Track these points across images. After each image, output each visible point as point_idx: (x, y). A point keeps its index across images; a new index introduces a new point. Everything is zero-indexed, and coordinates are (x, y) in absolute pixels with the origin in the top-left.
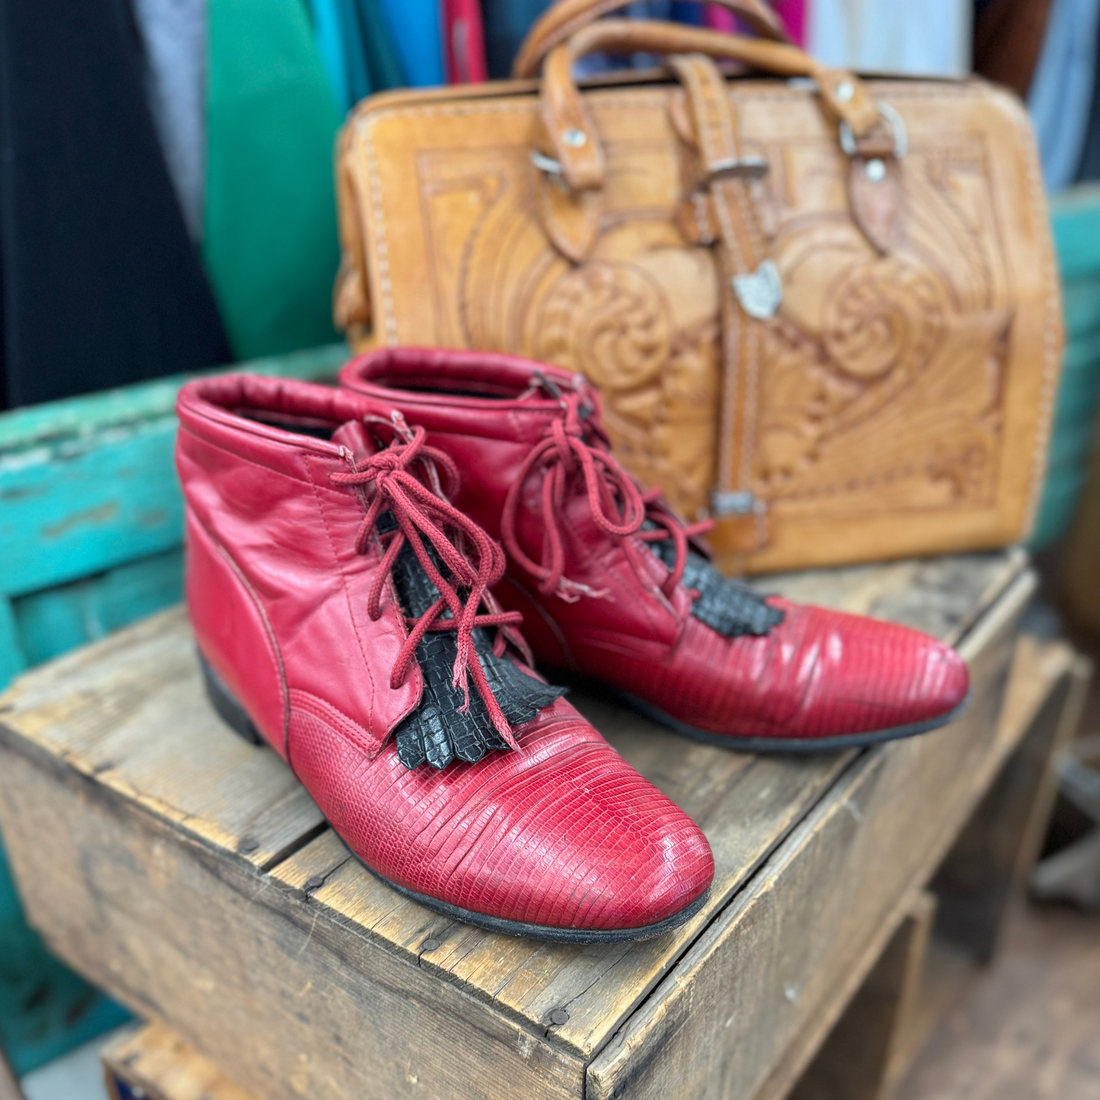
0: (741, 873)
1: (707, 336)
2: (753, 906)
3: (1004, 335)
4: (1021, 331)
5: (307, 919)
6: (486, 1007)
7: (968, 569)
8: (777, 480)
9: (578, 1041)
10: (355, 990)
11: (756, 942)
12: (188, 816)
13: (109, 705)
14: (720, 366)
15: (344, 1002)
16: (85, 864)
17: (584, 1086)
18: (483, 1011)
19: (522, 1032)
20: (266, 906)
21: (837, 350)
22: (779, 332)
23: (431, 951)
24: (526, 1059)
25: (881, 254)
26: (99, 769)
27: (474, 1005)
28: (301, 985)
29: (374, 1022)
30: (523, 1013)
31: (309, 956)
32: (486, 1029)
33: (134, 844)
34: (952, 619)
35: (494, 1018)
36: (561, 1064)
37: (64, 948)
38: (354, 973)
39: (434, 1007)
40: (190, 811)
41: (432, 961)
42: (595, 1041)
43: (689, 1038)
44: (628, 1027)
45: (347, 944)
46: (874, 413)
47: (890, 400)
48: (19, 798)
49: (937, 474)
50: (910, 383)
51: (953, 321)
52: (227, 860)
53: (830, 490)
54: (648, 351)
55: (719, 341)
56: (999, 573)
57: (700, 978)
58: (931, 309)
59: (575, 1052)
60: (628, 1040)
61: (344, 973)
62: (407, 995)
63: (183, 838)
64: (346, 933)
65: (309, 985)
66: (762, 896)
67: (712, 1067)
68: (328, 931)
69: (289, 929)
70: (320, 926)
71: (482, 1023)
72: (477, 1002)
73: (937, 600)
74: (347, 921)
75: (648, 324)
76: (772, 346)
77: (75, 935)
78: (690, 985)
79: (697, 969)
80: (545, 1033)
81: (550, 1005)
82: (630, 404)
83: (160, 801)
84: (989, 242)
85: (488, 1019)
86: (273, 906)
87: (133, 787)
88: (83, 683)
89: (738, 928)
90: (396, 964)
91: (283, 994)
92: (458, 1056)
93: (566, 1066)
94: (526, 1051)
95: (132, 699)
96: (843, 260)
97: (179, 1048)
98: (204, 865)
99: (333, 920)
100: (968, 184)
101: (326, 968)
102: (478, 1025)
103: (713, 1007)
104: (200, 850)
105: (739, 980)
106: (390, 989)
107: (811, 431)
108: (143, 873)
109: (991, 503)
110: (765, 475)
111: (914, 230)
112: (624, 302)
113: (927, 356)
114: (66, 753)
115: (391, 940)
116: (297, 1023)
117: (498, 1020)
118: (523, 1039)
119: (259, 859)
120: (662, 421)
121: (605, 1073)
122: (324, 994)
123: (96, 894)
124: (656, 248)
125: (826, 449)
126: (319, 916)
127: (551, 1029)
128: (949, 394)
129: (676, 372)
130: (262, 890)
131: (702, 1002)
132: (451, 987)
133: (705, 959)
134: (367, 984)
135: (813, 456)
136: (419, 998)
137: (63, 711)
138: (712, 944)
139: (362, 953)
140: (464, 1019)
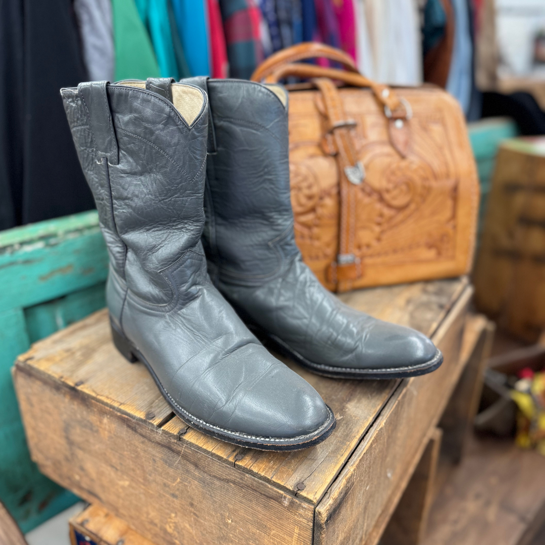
0: (371, 419)
1: (334, 191)
2: (377, 434)
3: (455, 190)
4: (462, 188)
5: (179, 449)
6: (267, 484)
7: (445, 286)
8: (364, 250)
9: (311, 497)
10: (202, 481)
11: (378, 450)
12: (121, 404)
13: (78, 355)
14: (339, 203)
15: (196, 487)
16: (67, 429)
17: (314, 517)
18: (266, 486)
19: (284, 495)
20: (159, 444)
21: (387, 196)
22: (363, 190)
23: (240, 460)
24: (286, 507)
25: (403, 157)
26: (77, 385)
27: (261, 484)
28: (174, 480)
29: (211, 496)
30: (285, 485)
31: (180, 466)
32: (267, 494)
33: (93, 418)
34: (441, 307)
35: (271, 489)
36: (303, 508)
37: (50, 471)
38: (202, 472)
39: (241, 486)
40: (122, 402)
41: (241, 464)
42: (318, 496)
43: (354, 495)
44: (331, 490)
45: (199, 459)
46: (403, 222)
47: (409, 216)
48: (34, 400)
49: (430, 246)
50: (417, 209)
51: (434, 184)
52: (141, 423)
53: (386, 253)
54: (310, 197)
55: (339, 193)
56: (457, 287)
57: (358, 467)
58: (425, 179)
59: (310, 502)
60: (331, 495)
61: (197, 473)
62: (228, 481)
63: (119, 414)
64: (199, 454)
65: (179, 480)
66: (380, 429)
67: (361, 509)
68: (190, 453)
69: (170, 454)
70: (186, 451)
71: (265, 492)
72: (263, 482)
73: (434, 299)
74: (199, 448)
75: (310, 187)
76: (360, 195)
77: (57, 464)
78: (354, 470)
79: (357, 463)
80: (295, 494)
81: (296, 482)
82: (304, 219)
83: (107, 398)
84: (447, 152)
85: (268, 489)
86: (163, 443)
87: (94, 391)
88: (65, 346)
89: (371, 445)
90: (223, 467)
91: (165, 485)
92: (252, 508)
93: (305, 508)
94: (286, 503)
95: (88, 352)
96: (387, 160)
97: (107, 515)
98: (129, 426)
99: (192, 448)
100: (436, 129)
101: (188, 471)
102: (263, 493)
103: (362, 481)
104: (127, 419)
105: (372, 468)
106: (220, 479)
107: (377, 229)
108: (97, 431)
109: (453, 258)
110: (359, 247)
111: (416, 148)
112: (300, 178)
113: (424, 198)
114: (62, 377)
115: (221, 455)
116: (171, 498)
117: (273, 490)
118: (285, 497)
119: (156, 422)
120: (317, 226)
121: (324, 510)
122: (186, 484)
123: (71, 443)
124: (312, 157)
125: (384, 237)
126: (186, 446)
127: (298, 492)
128: (434, 213)
129: (322, 206)
130: (158, 436)
131: (358, 478)
132: (250, 476)
133: (360, 458)
134: (208, 477)
135: (379, 239)
136: (234, 483)
137: (58, 359)
138: (362, 451)
139: (206, 463)
140: (256, 490)
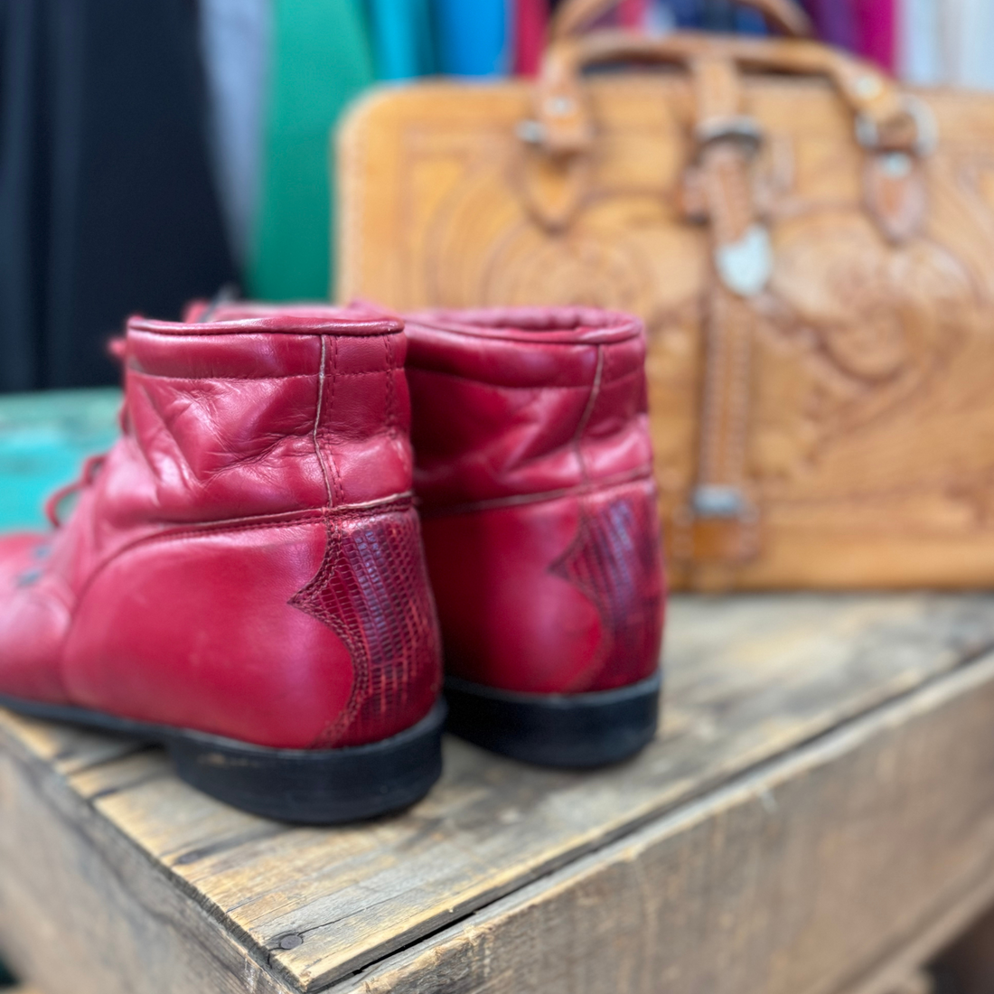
1: (691, 314)
6: (221, 928)
8: (771, 485)
9: (296, 969)
19: (248, 958)
23: (187, 864)
25: (892, 243)
27: (211, 926)
30: (250, 932)
32: (221, 957)
39: (182, 933)
42: (317, 971)
44: (377, 968)
45: (121, 859)
46: (884, 416)
47: (904, 403)
49: (958, 492)
50: (925, 389)
55: (705, 323)
59: (290, 980)
60: (368, 980)
62: (165, 920)
66: (617, 864)
71: (218, 950)
72: (214, 922)
76: (765, 332)
78: (480, 938)
79: (496, 921)
80: (267, 958)
81: (286, 929)
85: (222, 944)
94: (251, 983)
102: (216, 953)
106: (153, 915)
107: (808, 432)
110: (756, 476)
113: (943, 357)
117: (228, 943)
118: (249, 967)
124: (640, 223)
125: (829, 454)
127: (273, 952)
132: (194, 904)
133: (511, 913)
134: (138, 911)
135: (812, 460)
136: (172, 923)
140: (205, 946)
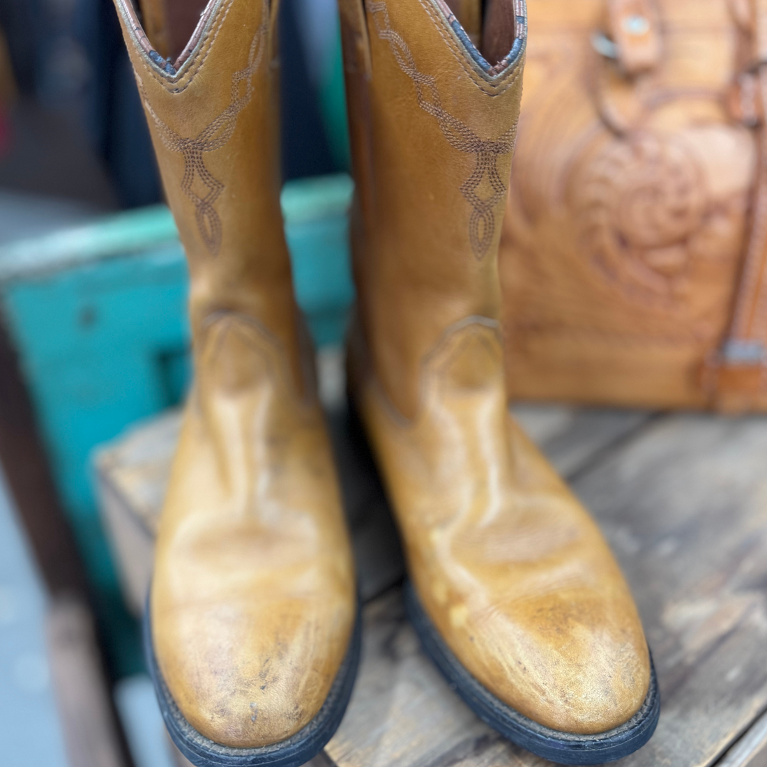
54: (680, 214)
55: (750, 213)
75: (683, 191)
82: (659, 258)
112: (662, 171)
124: (699, 124)
129: (705, 236)
